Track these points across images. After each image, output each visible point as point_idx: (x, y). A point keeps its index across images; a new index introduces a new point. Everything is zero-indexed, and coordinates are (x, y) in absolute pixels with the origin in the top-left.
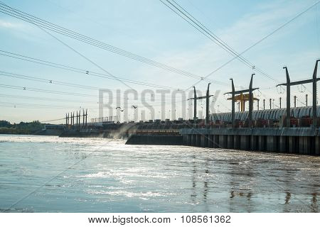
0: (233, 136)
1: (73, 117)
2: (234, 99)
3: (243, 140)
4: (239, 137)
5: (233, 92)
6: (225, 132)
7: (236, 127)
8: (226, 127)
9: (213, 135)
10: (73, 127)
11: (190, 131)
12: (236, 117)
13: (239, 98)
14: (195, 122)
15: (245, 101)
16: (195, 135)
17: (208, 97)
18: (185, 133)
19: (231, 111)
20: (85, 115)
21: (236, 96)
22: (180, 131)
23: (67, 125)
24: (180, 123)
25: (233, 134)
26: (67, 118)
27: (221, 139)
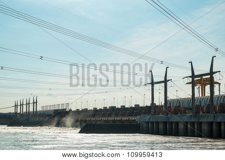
0: (194, 123)
1: (22, 105)
2: (193, 84)
3: (205, 127)
4: (200, 124)
5: (193, 76)
6: (185, 118)
7: (196, 113)
8: (185, 113)
9: (172, 122)
10: (22, 115)
11: (147, 118)
12: (197, 103)
13: (199, 82)
14: (152, 109)
15: (205, 85)
16: (153, 123)
17: (165, 81)
18: (143, 120)
19: (190, 97)
20: (35, 103)
21: (196, 80)
22: (137, 118)
23: (16, 113)
24: (137, 110)
25: (193, 120)
26: (16, 106)
27: (181, 126)
